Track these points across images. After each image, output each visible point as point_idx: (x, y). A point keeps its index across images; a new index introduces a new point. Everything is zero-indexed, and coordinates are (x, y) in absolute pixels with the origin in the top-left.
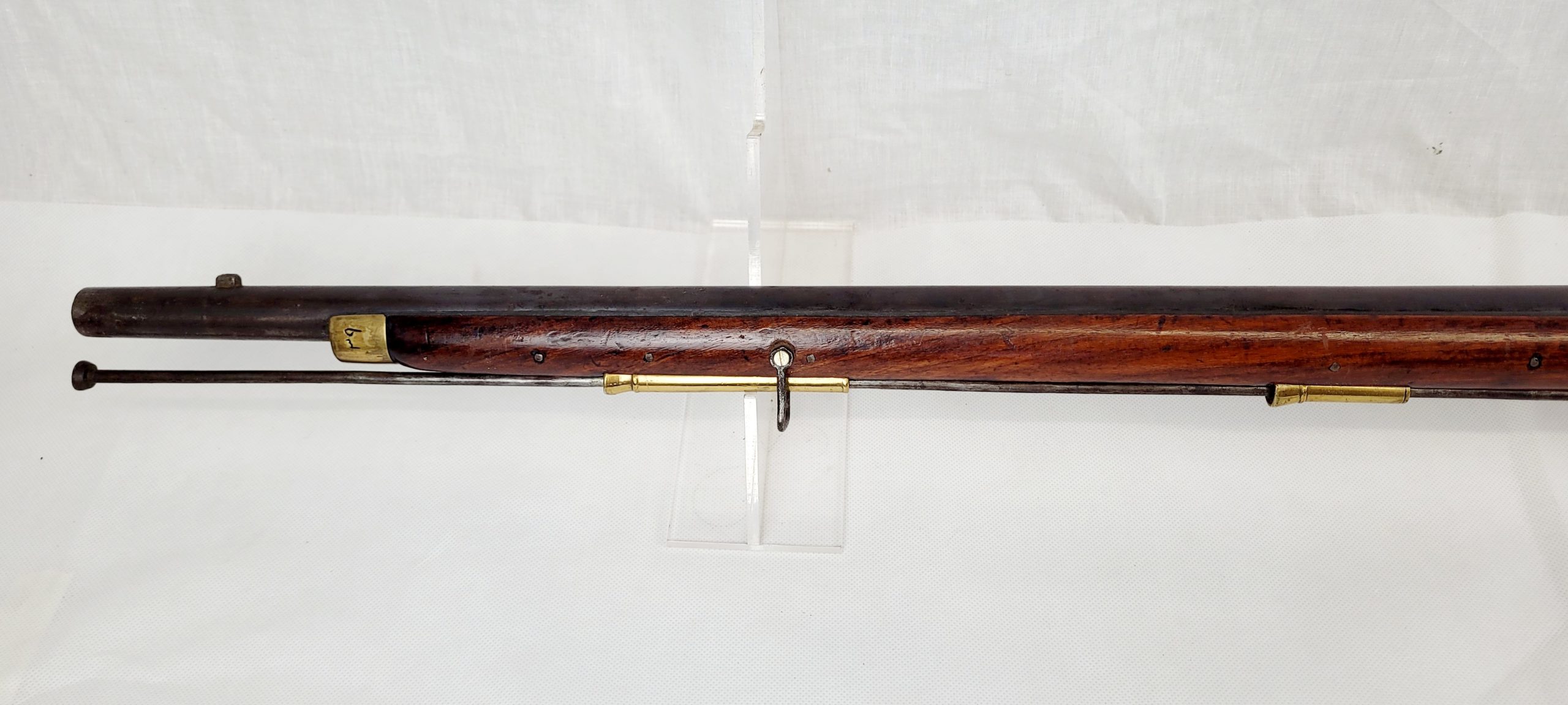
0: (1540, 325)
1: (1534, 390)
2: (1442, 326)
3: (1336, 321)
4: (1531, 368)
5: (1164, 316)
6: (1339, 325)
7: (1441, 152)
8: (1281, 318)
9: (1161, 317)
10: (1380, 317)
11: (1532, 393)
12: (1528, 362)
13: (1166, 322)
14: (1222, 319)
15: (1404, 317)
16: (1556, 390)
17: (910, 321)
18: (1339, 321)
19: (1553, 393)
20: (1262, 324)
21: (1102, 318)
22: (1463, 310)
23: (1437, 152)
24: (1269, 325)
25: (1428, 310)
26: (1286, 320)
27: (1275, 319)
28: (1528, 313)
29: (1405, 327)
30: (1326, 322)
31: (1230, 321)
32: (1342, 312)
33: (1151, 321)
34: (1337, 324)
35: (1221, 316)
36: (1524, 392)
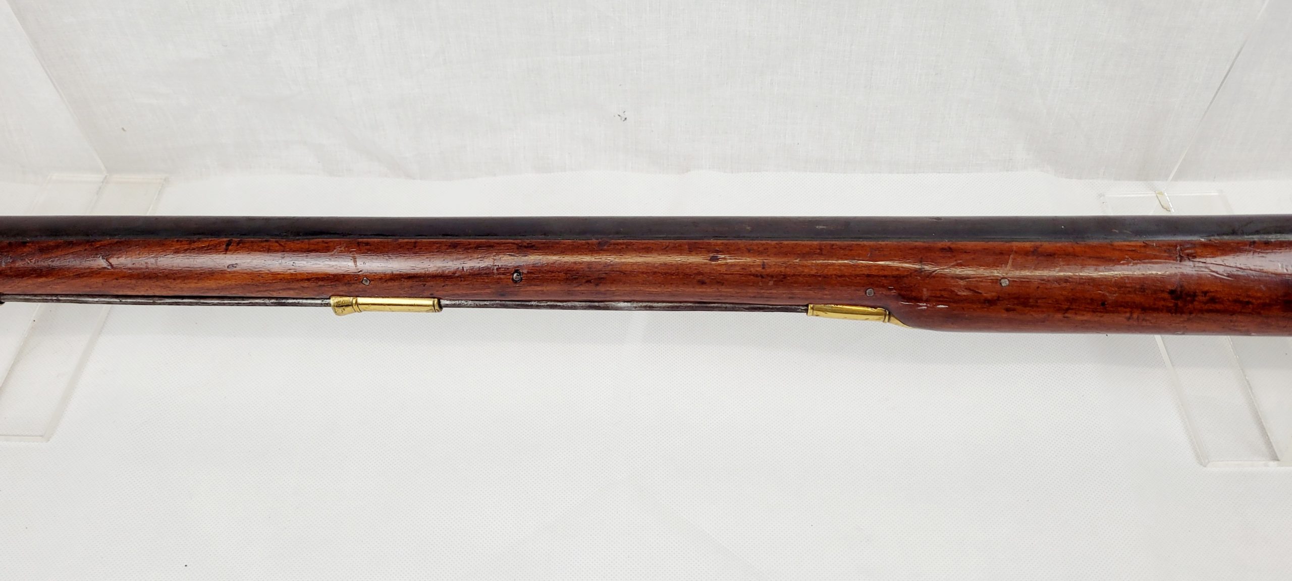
0: (521, 246)
1: (535, 301)
2: (446, 247)
3: (365, 243)
4: (515, 282)
5: (232, 240)
6: (366, 247)
7: (626, 119)
8: (323, 241)
9: (229, 240)
10: (400, 240)
11: (533, 303)
12: (512, 277)
13: (232, 244)
14: (277, 242)
15: (419, 240)
16: (551, 301)
17: (28, 244)
18: (367, 244)
19: (549, 303)
20: (307, 246)
21: (181, 241)
22: (467, 235)
23: (624, 119)
24: (312, 247)
25: (440, 235)
26: (327, 243)
27: (318, 243)
28: (517, 237)
29: (417, 248)
30: (357, 245)
31: (283, 244)
32: (373, 236)
33: (220, 244)
34: (366, 246)
35: (277, 240)
36: (527, 303)
